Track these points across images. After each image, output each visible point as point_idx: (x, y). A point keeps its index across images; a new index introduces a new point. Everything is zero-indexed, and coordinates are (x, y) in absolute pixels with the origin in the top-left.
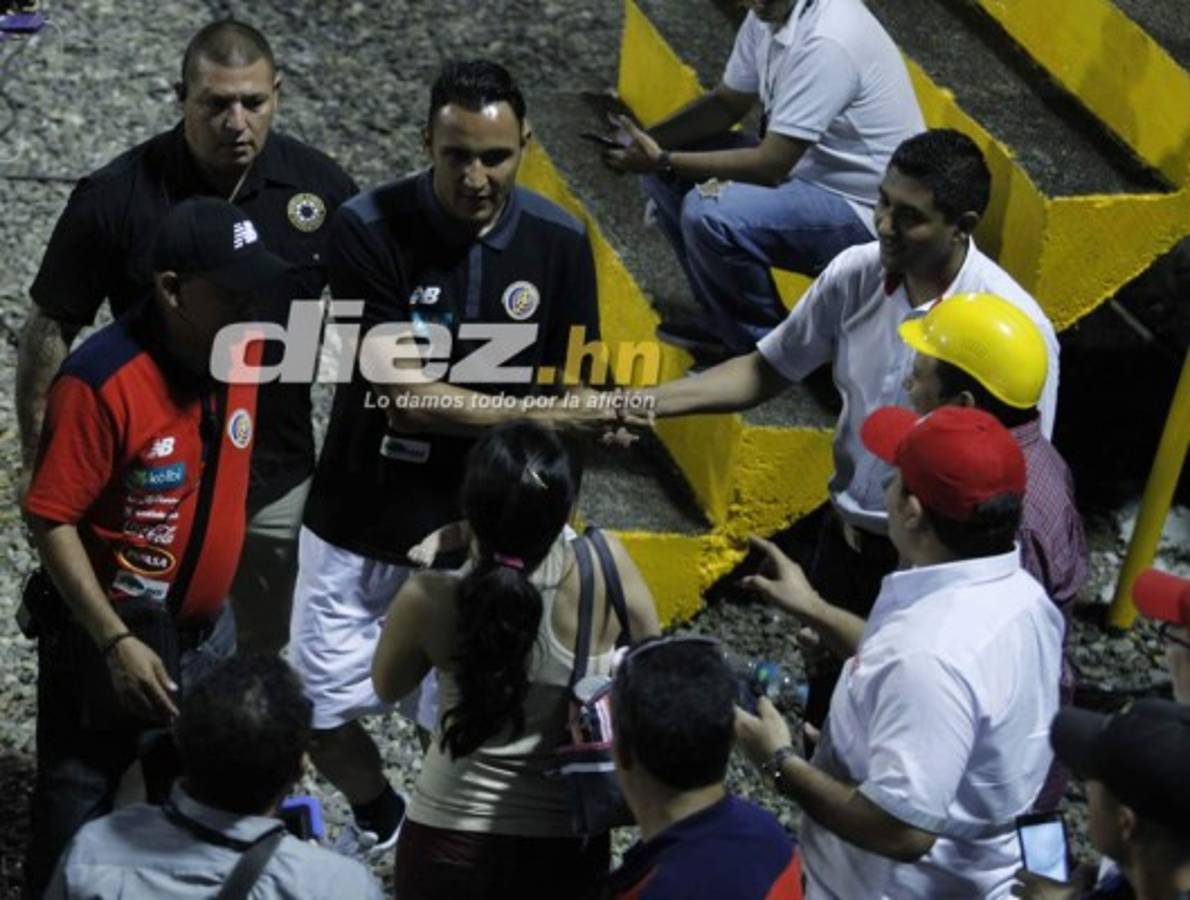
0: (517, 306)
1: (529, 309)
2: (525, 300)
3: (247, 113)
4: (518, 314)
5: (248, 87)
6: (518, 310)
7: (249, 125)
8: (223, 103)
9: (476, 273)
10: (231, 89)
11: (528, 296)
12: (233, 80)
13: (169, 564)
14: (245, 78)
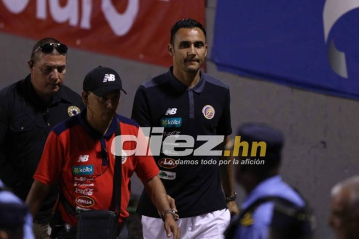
0: (208, 114)
1: (212, 115)
2: (210, 112)
3: (59, 73)
4: (208, 117)
5: (59, 63)
6: (208, 115)
7: (60, 78)
8: (50, 69)
9: (192, 101)
10: (54, 63)
11: (211, 110)
12: (54, 60)
13: (92, 203)
14: (59, 60)
